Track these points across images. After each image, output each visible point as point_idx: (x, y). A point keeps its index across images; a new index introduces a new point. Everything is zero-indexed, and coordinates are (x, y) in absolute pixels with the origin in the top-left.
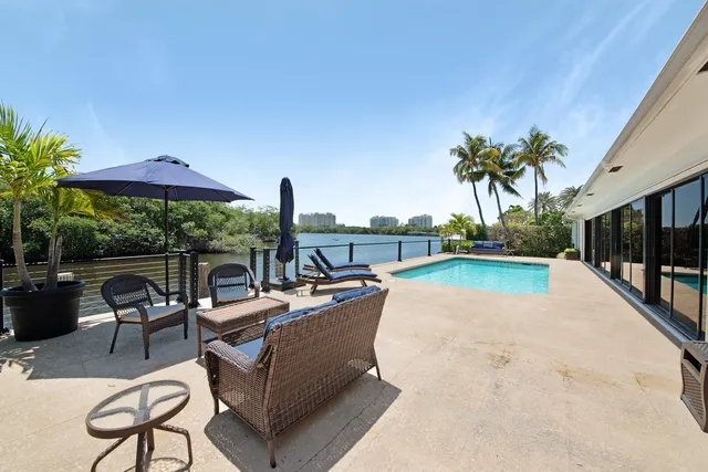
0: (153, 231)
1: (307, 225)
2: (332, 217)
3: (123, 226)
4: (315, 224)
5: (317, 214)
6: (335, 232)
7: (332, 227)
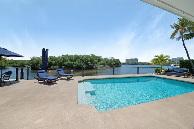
0: (82, 64)
1: (128, 62)
2: (137, 60)
3: (77, 63)
4: (131, 62)
5: (131, 59)
6: (137, 64)
7: (136, 63)
